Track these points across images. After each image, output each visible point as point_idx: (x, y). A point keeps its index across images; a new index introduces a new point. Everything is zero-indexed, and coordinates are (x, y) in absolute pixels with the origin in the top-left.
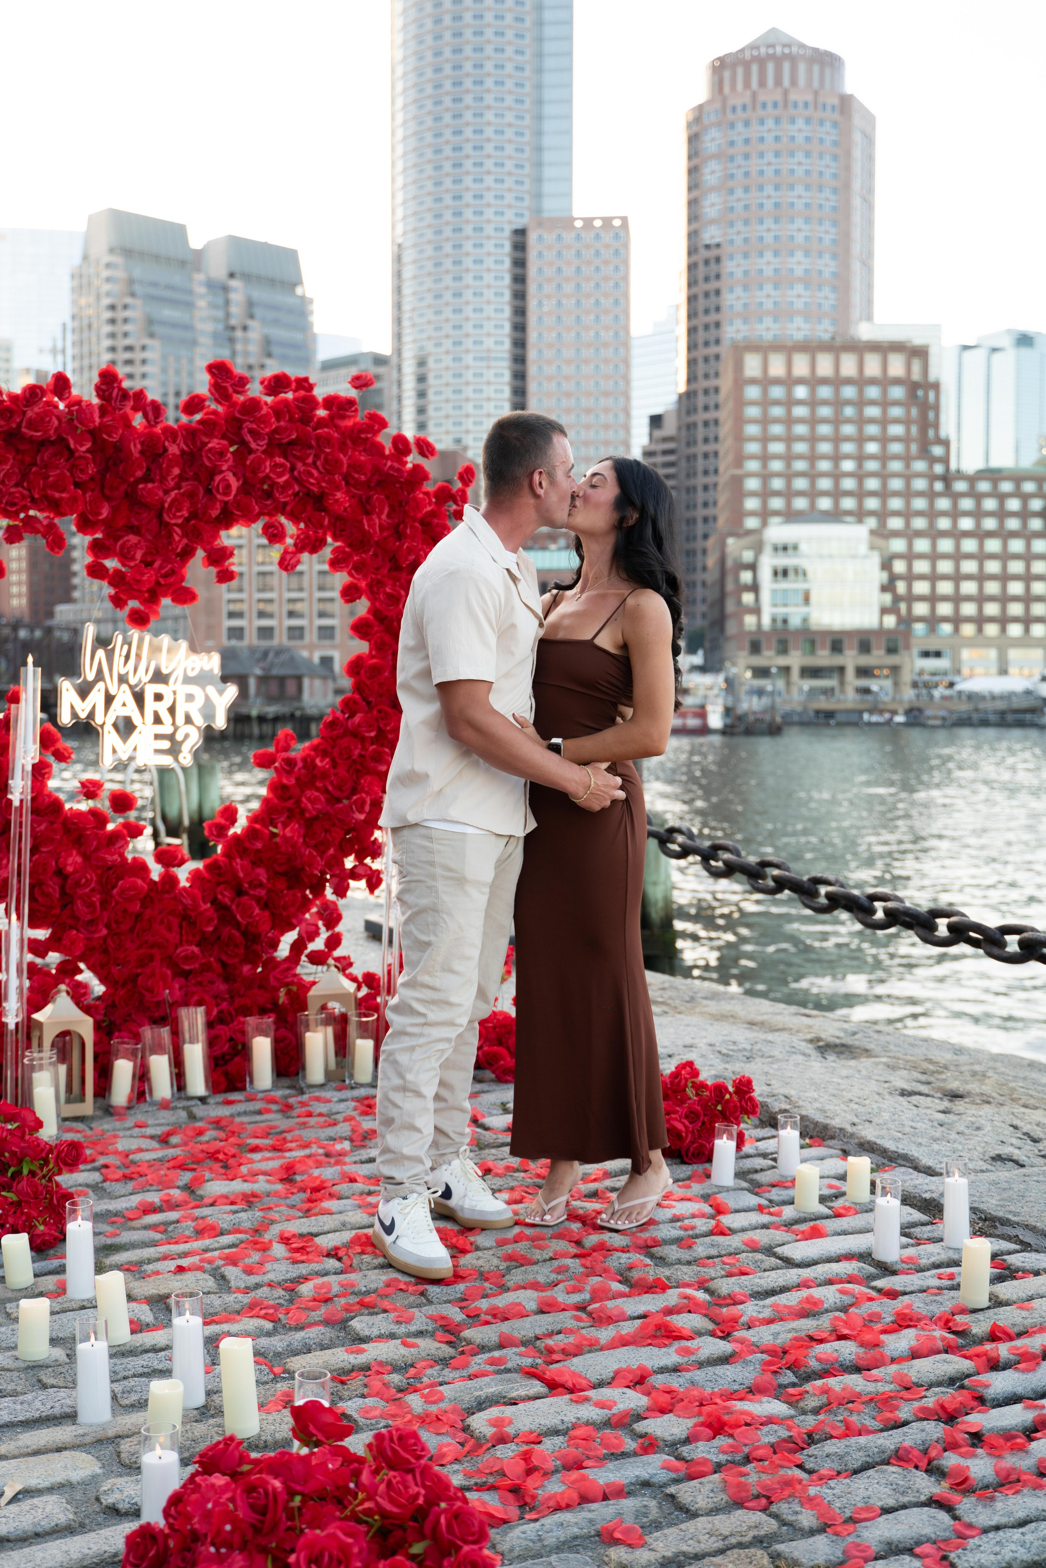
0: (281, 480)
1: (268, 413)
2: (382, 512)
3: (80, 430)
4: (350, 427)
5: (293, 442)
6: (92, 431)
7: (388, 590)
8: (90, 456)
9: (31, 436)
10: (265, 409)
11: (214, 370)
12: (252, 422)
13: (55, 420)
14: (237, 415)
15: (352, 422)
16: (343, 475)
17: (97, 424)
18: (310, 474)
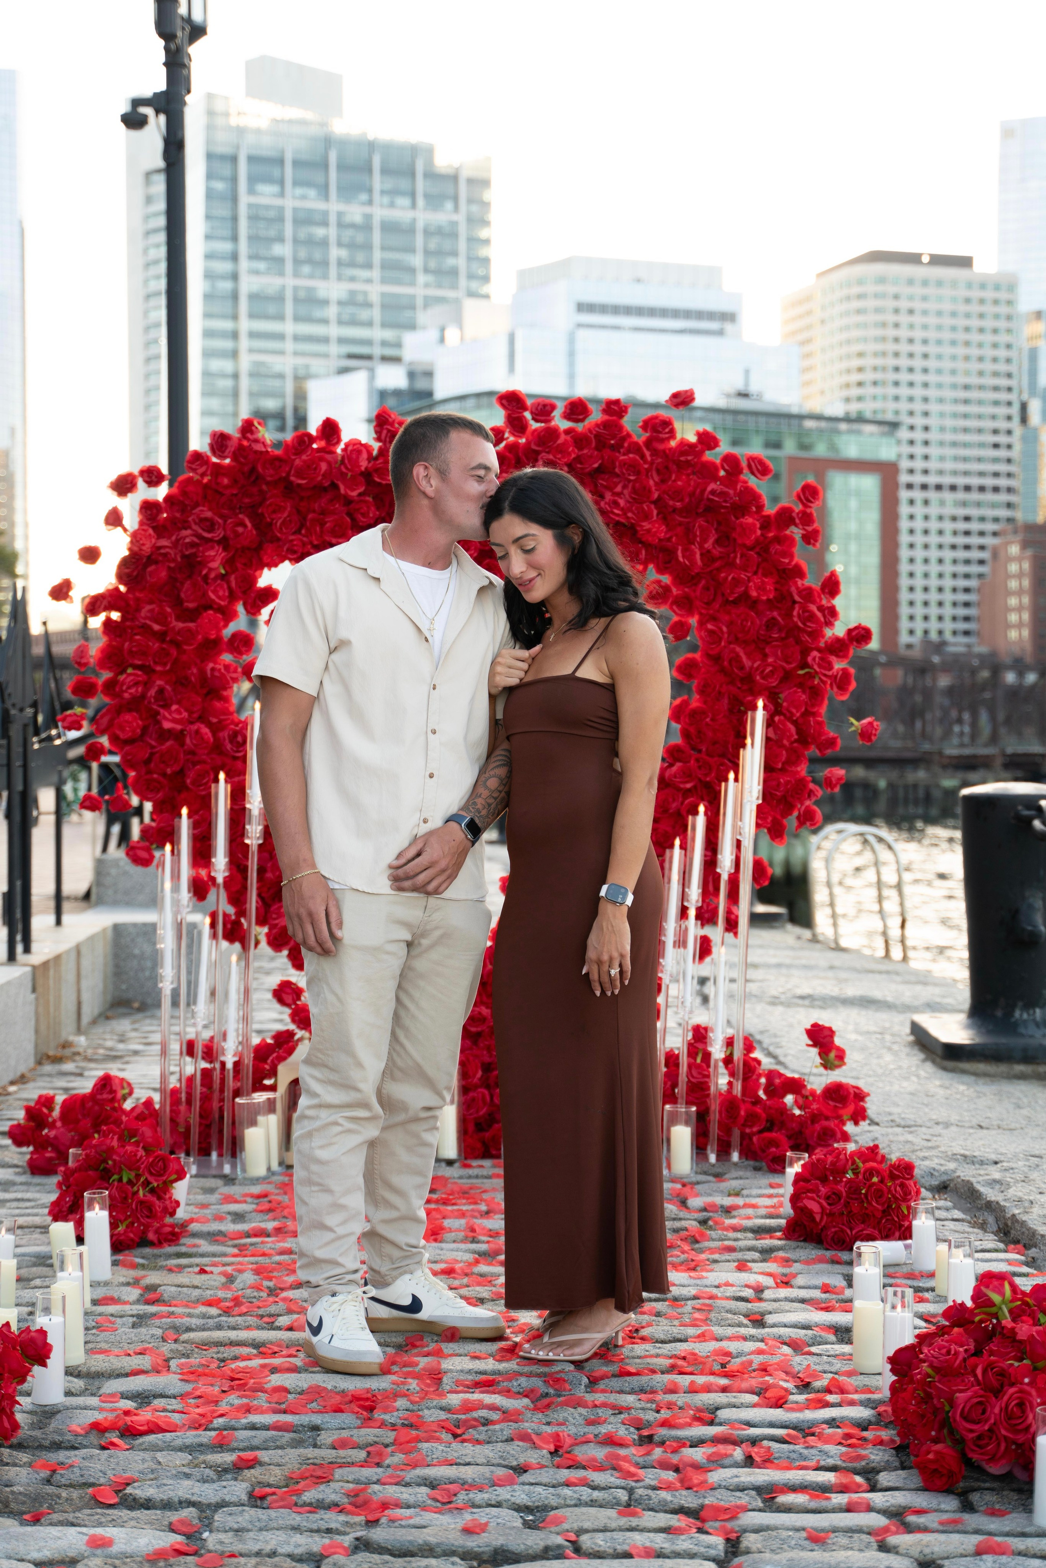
1: (566, 442)
2: (704, 540)
3: (349, 475)
4: (671, 449)
5: (598, 470)
6: (367, 475)
7: (710, 626)
8: (370, 499)
9: (299, 485)
10: (563, 438)
11: (504, 402)
12: (548, 453)
13: (324, 466)
14: (534, 447)
15: (673, 443)
16: (655, 503)
17: (363, 469)
18: (616, 504)
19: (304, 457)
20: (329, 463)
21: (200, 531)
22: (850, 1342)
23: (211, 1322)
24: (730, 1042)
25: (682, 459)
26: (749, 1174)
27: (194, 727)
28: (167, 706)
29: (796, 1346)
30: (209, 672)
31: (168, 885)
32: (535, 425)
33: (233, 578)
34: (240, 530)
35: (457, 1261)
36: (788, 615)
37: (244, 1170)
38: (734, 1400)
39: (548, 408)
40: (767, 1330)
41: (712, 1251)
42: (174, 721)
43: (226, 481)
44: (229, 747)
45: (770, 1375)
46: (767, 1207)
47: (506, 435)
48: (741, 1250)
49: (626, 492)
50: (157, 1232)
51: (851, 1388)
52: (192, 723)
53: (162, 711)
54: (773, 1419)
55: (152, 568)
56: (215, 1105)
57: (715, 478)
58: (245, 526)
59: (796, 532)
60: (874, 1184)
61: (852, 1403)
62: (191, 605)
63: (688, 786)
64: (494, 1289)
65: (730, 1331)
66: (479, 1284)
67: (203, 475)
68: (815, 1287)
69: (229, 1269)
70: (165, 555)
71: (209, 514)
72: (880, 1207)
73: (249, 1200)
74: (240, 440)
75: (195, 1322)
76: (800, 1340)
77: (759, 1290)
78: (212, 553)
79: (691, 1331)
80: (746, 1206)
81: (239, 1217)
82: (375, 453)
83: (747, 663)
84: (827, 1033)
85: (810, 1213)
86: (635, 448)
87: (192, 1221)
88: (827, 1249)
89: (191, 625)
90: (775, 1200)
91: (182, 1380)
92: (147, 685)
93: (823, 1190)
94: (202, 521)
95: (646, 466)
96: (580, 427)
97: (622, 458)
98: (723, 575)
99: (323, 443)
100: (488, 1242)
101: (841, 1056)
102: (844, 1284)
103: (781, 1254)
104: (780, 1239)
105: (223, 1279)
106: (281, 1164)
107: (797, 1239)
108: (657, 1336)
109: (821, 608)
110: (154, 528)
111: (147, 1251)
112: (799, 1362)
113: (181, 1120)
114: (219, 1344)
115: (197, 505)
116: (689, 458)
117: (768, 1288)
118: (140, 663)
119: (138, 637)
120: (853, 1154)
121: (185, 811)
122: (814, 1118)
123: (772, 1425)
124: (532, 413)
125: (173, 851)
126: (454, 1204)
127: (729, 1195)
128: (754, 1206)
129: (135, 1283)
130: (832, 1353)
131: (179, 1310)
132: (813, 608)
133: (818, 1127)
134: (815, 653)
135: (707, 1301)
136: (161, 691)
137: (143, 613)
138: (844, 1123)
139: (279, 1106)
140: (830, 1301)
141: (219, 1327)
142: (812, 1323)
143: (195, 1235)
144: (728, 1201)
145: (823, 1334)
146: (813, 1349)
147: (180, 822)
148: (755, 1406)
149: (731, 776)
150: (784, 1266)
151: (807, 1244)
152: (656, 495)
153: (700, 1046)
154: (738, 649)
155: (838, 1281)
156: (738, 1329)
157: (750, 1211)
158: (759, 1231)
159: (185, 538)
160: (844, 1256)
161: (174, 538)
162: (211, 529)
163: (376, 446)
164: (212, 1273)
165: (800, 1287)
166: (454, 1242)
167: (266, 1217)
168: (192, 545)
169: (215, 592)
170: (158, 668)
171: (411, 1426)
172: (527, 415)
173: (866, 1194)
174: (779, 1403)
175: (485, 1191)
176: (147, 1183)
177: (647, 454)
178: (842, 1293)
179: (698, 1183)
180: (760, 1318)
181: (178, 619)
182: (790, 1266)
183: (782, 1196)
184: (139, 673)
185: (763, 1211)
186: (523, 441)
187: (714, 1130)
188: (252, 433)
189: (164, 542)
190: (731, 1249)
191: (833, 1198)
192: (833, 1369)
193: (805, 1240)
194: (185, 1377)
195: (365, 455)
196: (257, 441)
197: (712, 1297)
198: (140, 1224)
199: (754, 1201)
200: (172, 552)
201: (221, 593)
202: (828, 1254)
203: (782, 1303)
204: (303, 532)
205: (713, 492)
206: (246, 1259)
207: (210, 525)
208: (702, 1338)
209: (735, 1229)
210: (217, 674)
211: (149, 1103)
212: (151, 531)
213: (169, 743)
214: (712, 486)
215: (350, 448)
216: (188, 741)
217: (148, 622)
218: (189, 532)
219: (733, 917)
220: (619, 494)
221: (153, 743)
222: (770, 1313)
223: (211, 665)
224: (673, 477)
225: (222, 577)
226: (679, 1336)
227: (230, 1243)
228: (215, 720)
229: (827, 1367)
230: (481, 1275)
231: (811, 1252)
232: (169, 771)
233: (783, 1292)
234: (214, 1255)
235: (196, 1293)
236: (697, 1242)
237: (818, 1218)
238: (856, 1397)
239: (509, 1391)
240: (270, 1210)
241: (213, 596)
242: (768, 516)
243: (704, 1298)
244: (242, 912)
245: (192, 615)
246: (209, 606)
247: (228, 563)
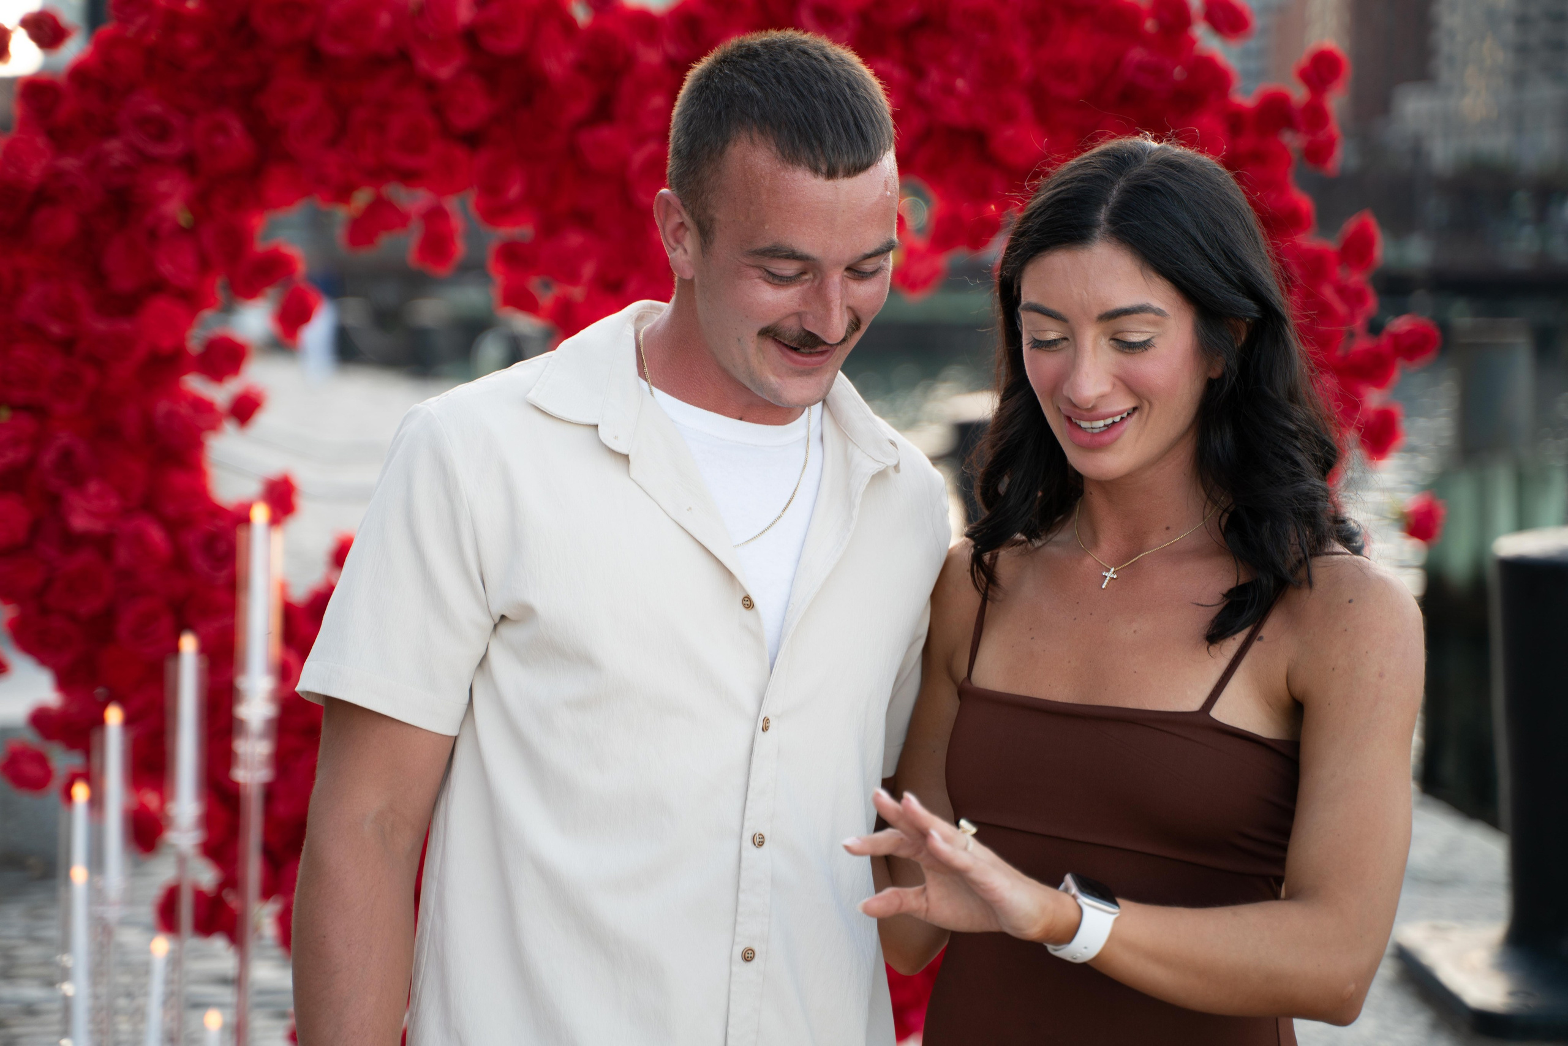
3: (434, 35)
5: (918, 24)
6: (470, 36)
8: (476, 81)
9: (336, 55)
16: (1026, 88)
18: (950, 90)
20: (396, 14)
21: (140, 142)
27: (133, 526)
28: (78, 483)
33: (206, 235)
34: (221, 140)
42: (91, 514)
43: (189, 41)
44: (201, 562)
49: (970, 66)
52: (126, 516)
53: (69, 494)
55: (44, 214)
57: (1139, 36)
59: (1293, 141)
62: (125, 285)
70: (72, 187)
71: (156, 108)
78: (164, 186)
89: (124, 325)
92: (39, 442)
94: (144, 122)
109: (1343, 291)
110: (49, 133)
115: (133, 89)
118: (19, 397)
121: (114, 716)
132: (1328, 292)
136: (67, 454)
137: (30, 299)
152: (1028, 72)
159: (110, 154)
161: (87, 155)
162: (160, 139)
168: (124, 169)
169: (171, 260)
170: (61, 408)
181: (101, 313)
189: (69, 163)
200: (85, 182)
201: (183, 262)
204: (343, 144)
207: (160, 131)
212: (41, 142)
213: (82, 558)
214: (1138, 54)
216: (120, 552)
217: (40, 318)
218: (116, 144)
220: (958, 71)
223: (163, 402)
224: (1058, 35)
225: (185, 231)
232: (83, 610)
241: (165, 267)
244: (231, 880)
245: (125, 305)
246: (157, 286)
247: (199, 204)
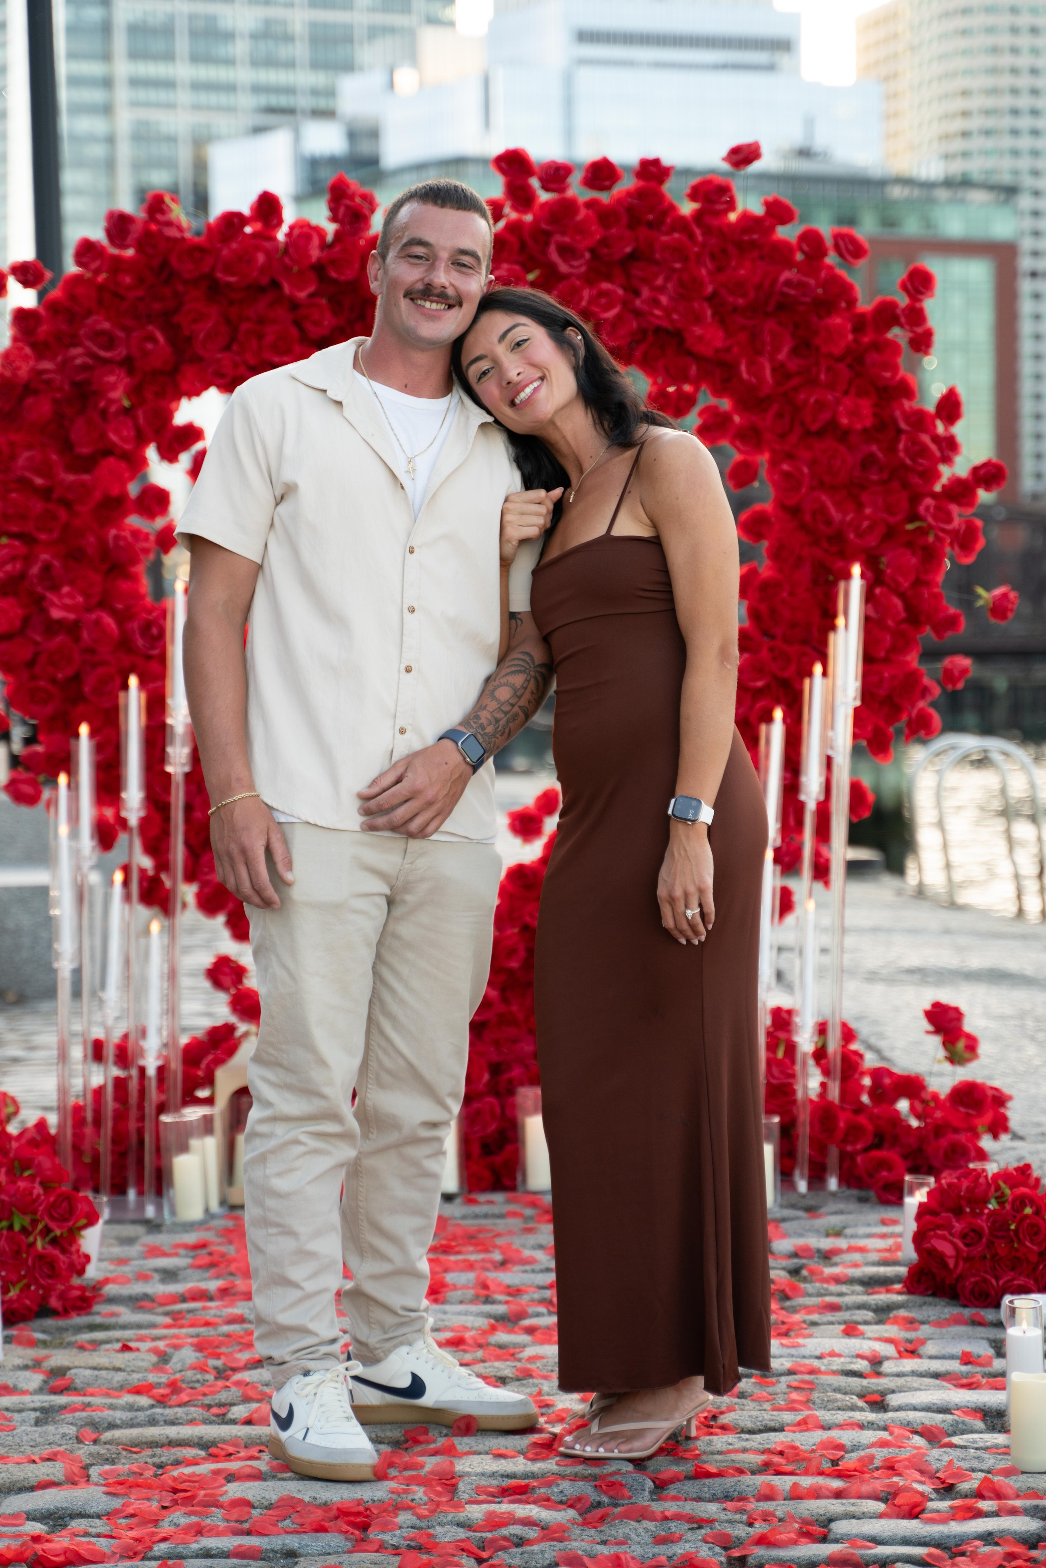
0: (611, 314)
1: (587, 218)
2: (777, 349)
3: (295, 269)
4: (730, 225)
5: (633, 257)
6: (319, 269)
7: (785, 467)
8: (324, 301)
9: (228, 285)
10: (583, 213)
11: (503, 165)
12: (563, 234)
13: (261, 258)
14: (544, 226)
15: (733, 217)
16: (711, 299)
17: (314, 259)
18: (656, 303)
19: (234, 245)
20: (269, 254)
21: (95, 349)
22: (1004, 1429)
23: (142, 1416)
24: (822, 1029)
25: (746, 238)
26: (853, 1206)
27: (94, 616)
28: (55, 588)
29: (931, 1435)
30: (111, 541)
31: (63, 830)
32: (544, 196)
33: (140, 414)
34: (150, 346)
35: (466, 1329)
36: (892, 449)
37: (173, 1212)
38: (852, 1509)
39: (562, 172)
40: (890, 1415)
41: (809, 1310)
42: (65, 608)
43: (128, 280)
44: (140, 642)
45: (899, 1475)
46: (879, 1251)
47: (507, 210)
48: (848, 1308)
49: (670, 286)
50: (62, 1296)
51: (1010, 1492)
52: (89, 610)
53: (49, 595)
54: (908, 1534)
55: (30, 400)
56: (132, 1125)
57: (790, 263)
58: (154, 340)
59: (901, 335)
60: (1027, 1216)
61: (1013, 1512)
62: (85, 451)
63: (760, 684)
64: (518, 1364)
65: (841, 1417)
66: (498, 1358)
67: (97, 272)
68: (952, 1357)
69: (161, 1345)
70: (48, 382)
71: (106, 325)
72: (1035, 1248)
73: (182, 1252)
74: (146, 223)
75: (119, 1416)
76: (937, 1427)
77: (876, 1361)
78: (112, 379)
79: (788, 1417)
80: (851, 1249)
81: (169, 1275)
82: (330, 238)
83: (836, 516)
84: (952, 1015)
85: (941, 1258)
86: (682, 223)
87: (106, 1281)
88: (965, 1306)
89: (86, 477)
90: (890, 1242)
91: (107, 1493)
92: (28, 560)
93: (958, 1226)
94: (97, 336)
95: (696, 249)
96: (605, 197)
97: (664, 238)
98: (802, 397)
99: (258, 226)
100: (507, 1302)
101: (972, 1045)
102: (991, 1352)
103: (902, 1313)
104: (899, 1293)
105: (154, 1358)
106: (223, 1202)
107: (923, 1293)
108: (742, 1424)
109: (937, 440)
110: (33, 346)
111: (49, 1322)
112: (937, 1458)
113: (87, 1146)
114: (153, 1444)
115: (89, 313)
116: (755, 236)
117: (888, 1358)
118: (15, 529)
119: (14, 495)
120: (996, 1176)
121: (84, 730)
122: (937, 1130)
123: (906, 1541)
124: (541, 179)
125: (69, 786)
126: (459, 1253)
127: (828, 1235)
128: (862, 1250)
129: (36, 1365)
130: (981, 1445)
131: (97, 1401)
132: (926, 438)
133: (944, 1142)
134: (929, 501)
135: (807, 1377)
136: (47, 568)
137: (21, 461)
138: (977, 1136)
139: (218, 1125)
140: (973, 1375)
141: (153, 1422)
142: (951, 1405)
143: (112, 1300)
144: (826, 1244)
145: (967, 1419)
146: (955, 1440)
147: (77, 746)
148: (881, 1516)
149: (818, 669)
150: (908, 1330)
151: (937, 1300)
152: (710, 289)
153: (782, 1035)
154: (824, 498)
155: (982, 1349)
156: (851, 1414)
157: (857, 1257)
158: (871, 1283)
159: (75, 357)
160: (989, 1315)
161: (59, 359)
162: (109, 347)
163: (331, 229)
164: (138, 1350)
165: (931, 1357)
166: (461, 1302)
167: (207, 1275)
168: (84, 367)
169: (117, 432)
170: (43, 537)
171: (420, 1548)
172: (535, 182)
173: (1016, 1231)
174: (914, 1512)
175: (498, 1235)
176: (47, 1231)
177: (698, 232)
178: (989, 1364)
179: (784, 1220)
180: (879, 1399)
181: (69, 469)
182: (916, 1330)
183: (900, 1235)
184: (17, 543)
185: (874, 1257)
186: (528, 218)
187: (804, 1148)
188: (163, 212)
189: (47, 365)
190: (834, 1308)
191: (971, 1236)
192: (985, 1466)
193: (934, 1295)
194: (111, 1489)
195: (316, 241)
196: (170, 224)
197: (813, 1371)
198: (39, 1286)
199: (861, 1243)
200: (58, 378)
201: (125, 433)
202: (967, 1312)
203: (909, 1379)
204: (235, 348)
205: (788, 283)
206: (184, 1331)
207: (109, 342)
208: (803, 1425)
209: (838, 1280)
210: (122, 543)
211: (41, 1125)
212: (28, 350)
213: (59, 639)
214: (786, 275)
215: (296, 232)
216: (85, 635)
217: (28, 474)
218: (79, 350)
219: (822, 860)
220: (662, 289)
221: (38, 638)
222: (893, 1392)
223: (113, 532)
224: (733, 264)
225: (126, 411)
226: (772, 1424)
227: (160, 1310)
228: (120, 606)
229: (975, 1464)
230: (500, 1346)
231: (943, 1310)
232: (60, 676)
233: (909, 1364)
234: (139, 1326)
235: (119, 1377)
236: (787, 1298)
237: (951, 1263)
238: (1018, 1503)
239: (548, 1499)
240: (212, 1265)
241: (114, 438)
242: (863, 315)
243: (802, 1373)
244: (163, 864)
245: (86, 464)
246: (108, 451)
247: (134, 392)
